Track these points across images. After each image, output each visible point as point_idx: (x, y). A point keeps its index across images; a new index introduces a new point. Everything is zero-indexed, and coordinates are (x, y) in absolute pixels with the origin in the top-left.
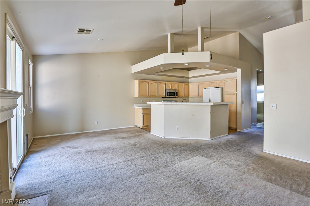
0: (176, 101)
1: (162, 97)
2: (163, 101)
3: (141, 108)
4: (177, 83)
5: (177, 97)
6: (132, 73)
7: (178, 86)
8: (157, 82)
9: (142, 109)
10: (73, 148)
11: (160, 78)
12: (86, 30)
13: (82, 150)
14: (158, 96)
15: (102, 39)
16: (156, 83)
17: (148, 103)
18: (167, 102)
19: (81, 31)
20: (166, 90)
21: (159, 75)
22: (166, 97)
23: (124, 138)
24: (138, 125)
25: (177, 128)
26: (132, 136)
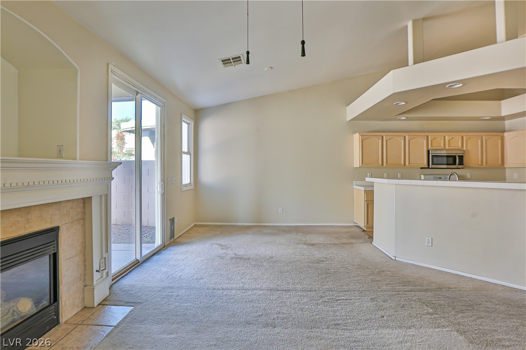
0: (462, 178)
1: (422, 168)
2: (422, 177)
3: (363, 188)
4: (462, 134)
5: (460, 166)
6: (348, 120)
7: (466, 140)
8: (404, 134)
9: (365, 191)
10: (224, 247)
11: (415, 125)
12: (233, 59)
13: (231, 253)
14: (407, 164)
15: (272, 68)
16: (403, 137)
17: (368, 179)
18: (435, 179)
19: (226, 62)
20: (428, 151)
21: (407, 119)
22: (428, 168)
23: (313, 245)
24: (359, 224)
25: (427, 241)
26: (330, 244)
